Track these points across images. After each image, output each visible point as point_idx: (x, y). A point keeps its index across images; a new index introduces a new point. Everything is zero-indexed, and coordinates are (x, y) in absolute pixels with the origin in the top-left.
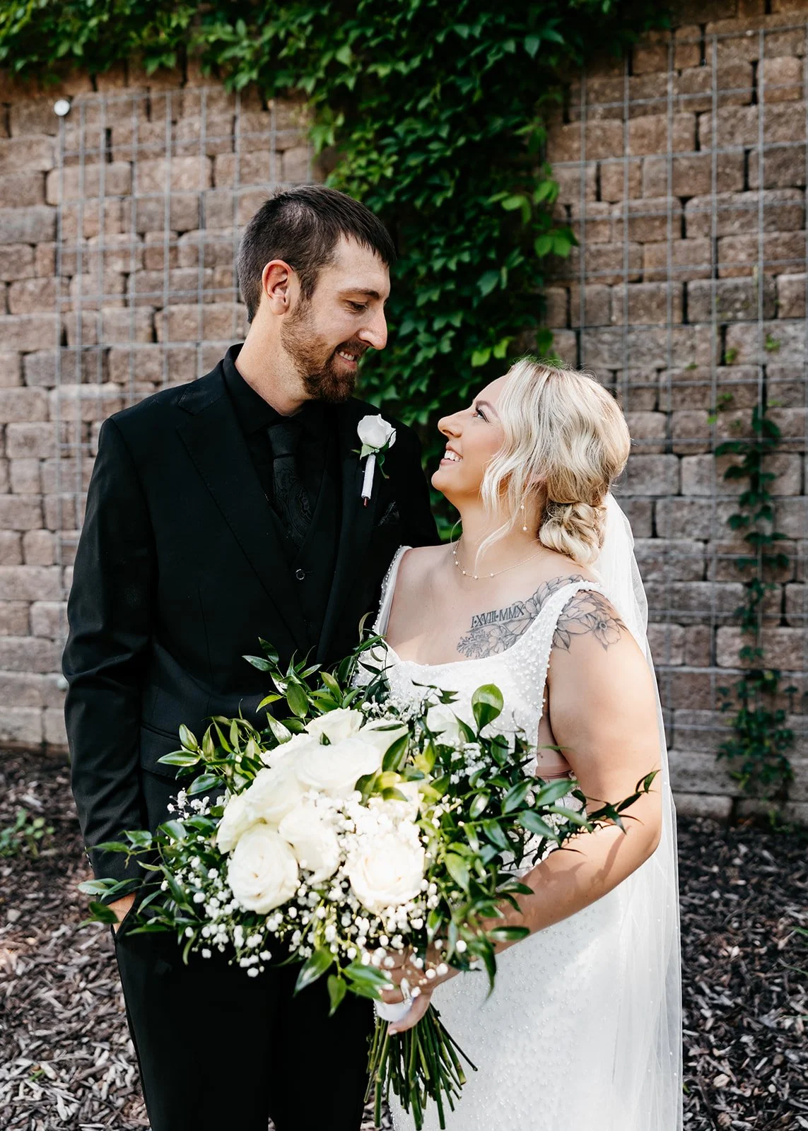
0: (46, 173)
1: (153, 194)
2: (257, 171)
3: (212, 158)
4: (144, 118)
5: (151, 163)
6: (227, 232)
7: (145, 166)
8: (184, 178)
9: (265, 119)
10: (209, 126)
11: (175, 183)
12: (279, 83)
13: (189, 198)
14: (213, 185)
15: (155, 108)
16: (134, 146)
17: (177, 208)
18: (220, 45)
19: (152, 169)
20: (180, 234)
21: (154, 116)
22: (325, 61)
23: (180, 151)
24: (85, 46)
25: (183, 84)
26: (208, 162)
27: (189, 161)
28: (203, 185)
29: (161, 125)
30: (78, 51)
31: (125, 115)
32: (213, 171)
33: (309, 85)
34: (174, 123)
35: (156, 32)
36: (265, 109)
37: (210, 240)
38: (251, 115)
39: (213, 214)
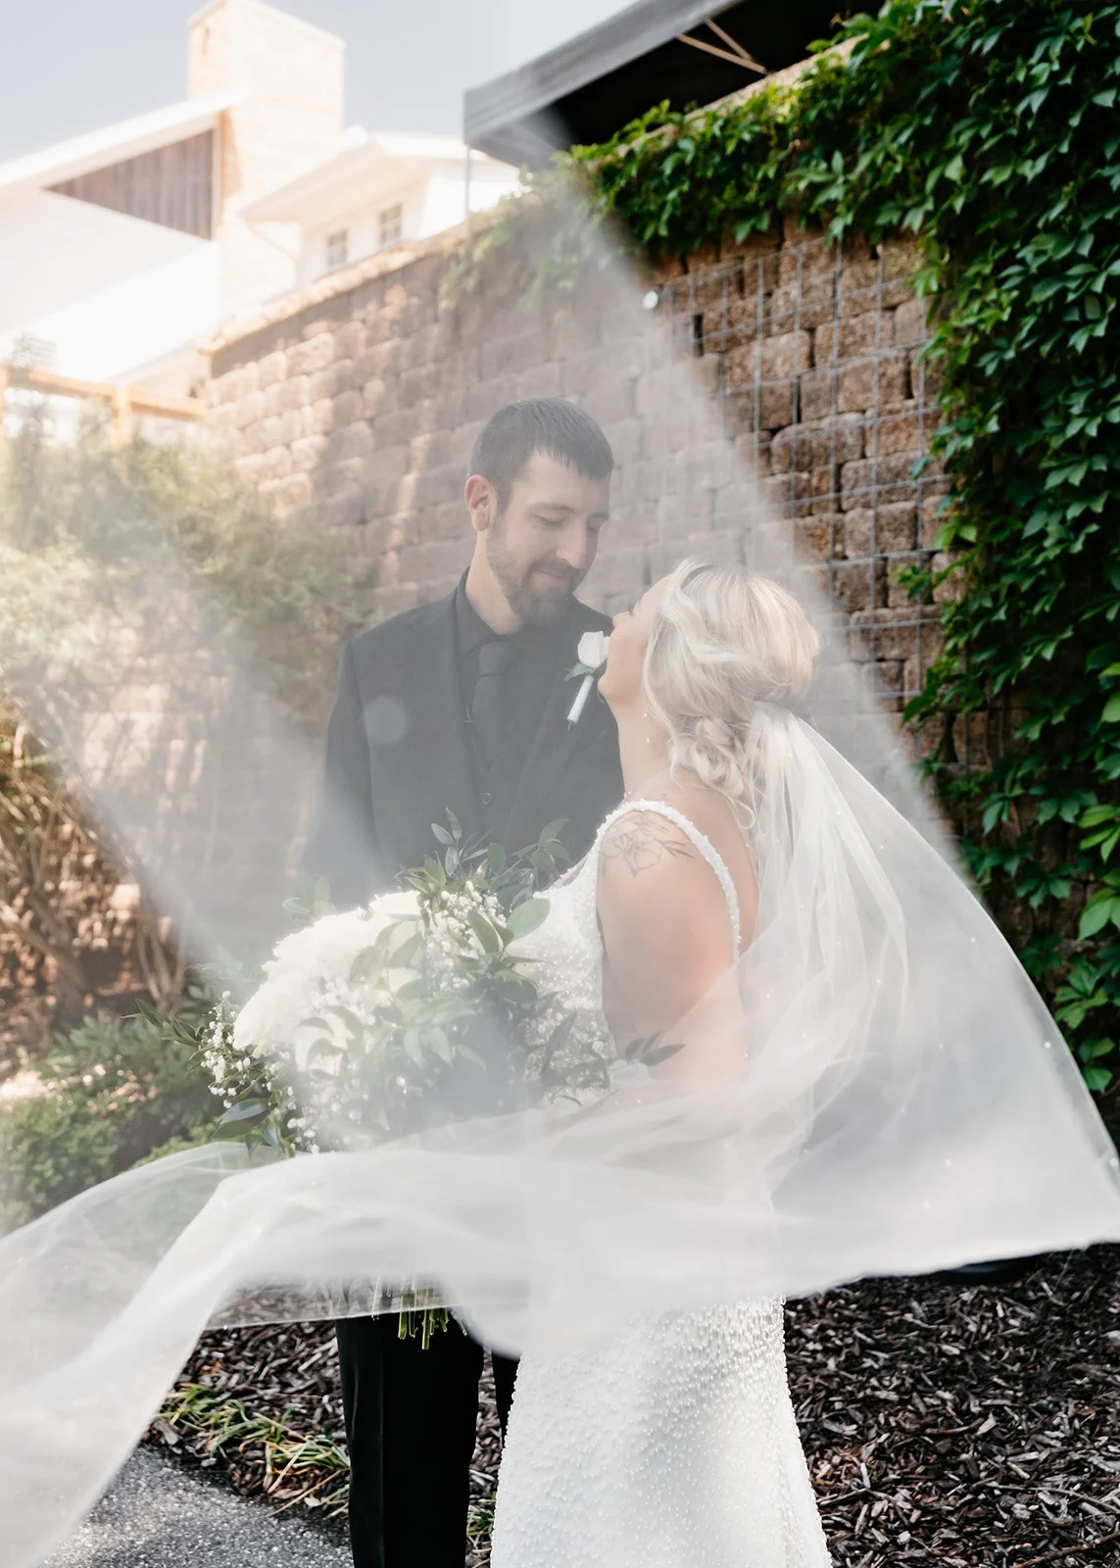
0: (634, 381)
1: (745, 387)
2: (863, 338)
3: (811, 331)
4: (736, 296)
5: (743, 349)
6: (825, 423)
7: (737, 354)
8: (779, 361)
9: (872, 270)
10: (806, 291)
11: (768, 370)
12: (882, 220)
13: (782, 385)
14: (812, 365)
15: (748, 281)
16: (725, 331)
17: (769, 401)
18: (815, 189)
19: (744, 357)
20: (774, 432)
21: (747, 290)
22: (930, 183)
23: (775, 329)
24: (670, 223)
25: (779, 247)
26: (806, 336)
27: (784, 339)
28: (800, 367)
29: (754, 301)
30: (663, 232)
31: (716, 296)
32: (812, 347)
33: (915, 220)
34: (769, 295)
35: (742, 189)
36: (875, 256)
37: (807, 435)
38: (857, 268)
39: (811, 402)
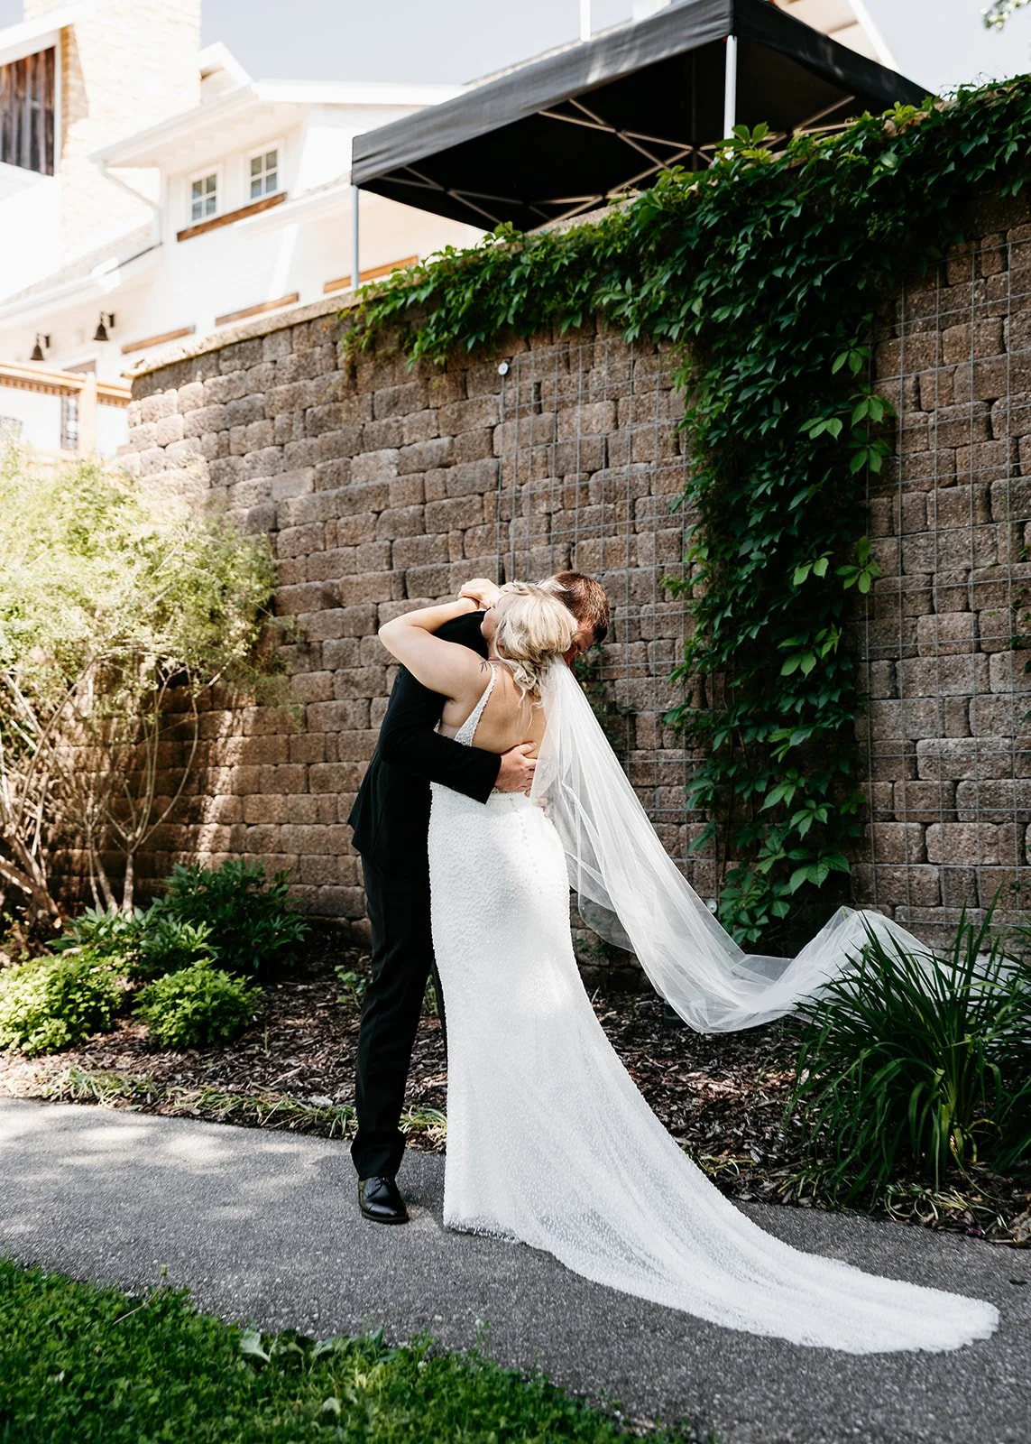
0: (493, 428)
1: (571, 439)
2: (649, 409)
3: (616, 401)
4: (564, 371)
5: (570, 410)
6: (625, 468)
7: (565, 413)
8: (594, 422)
9: (656, 362)
10: (611, 373)
11: (586, 430)
12: (658, 331)
13: (596, 439)
14: (617, 427)
15: (573, 360)
16: (555, 398)
17: (587, 450)
18: (614, 305)
19: (570, 417)
20: (591, 473)
21: (572, 368)
22: (683, 313)
23: (591, 397)
24: (516, 315)
25: (593, 338)
26: (612, 403)
27: (597, 405)
28: (608, 428)
29: (576, 376)
30: (511, 321)
31: (550, 370)
32: (616, 413)
33: (674, 333)
34: (587, 372)
35: (566, 297)
36: (656, 351)
37: (612, 477)
38: (644, 359)
39: (615, 453)
